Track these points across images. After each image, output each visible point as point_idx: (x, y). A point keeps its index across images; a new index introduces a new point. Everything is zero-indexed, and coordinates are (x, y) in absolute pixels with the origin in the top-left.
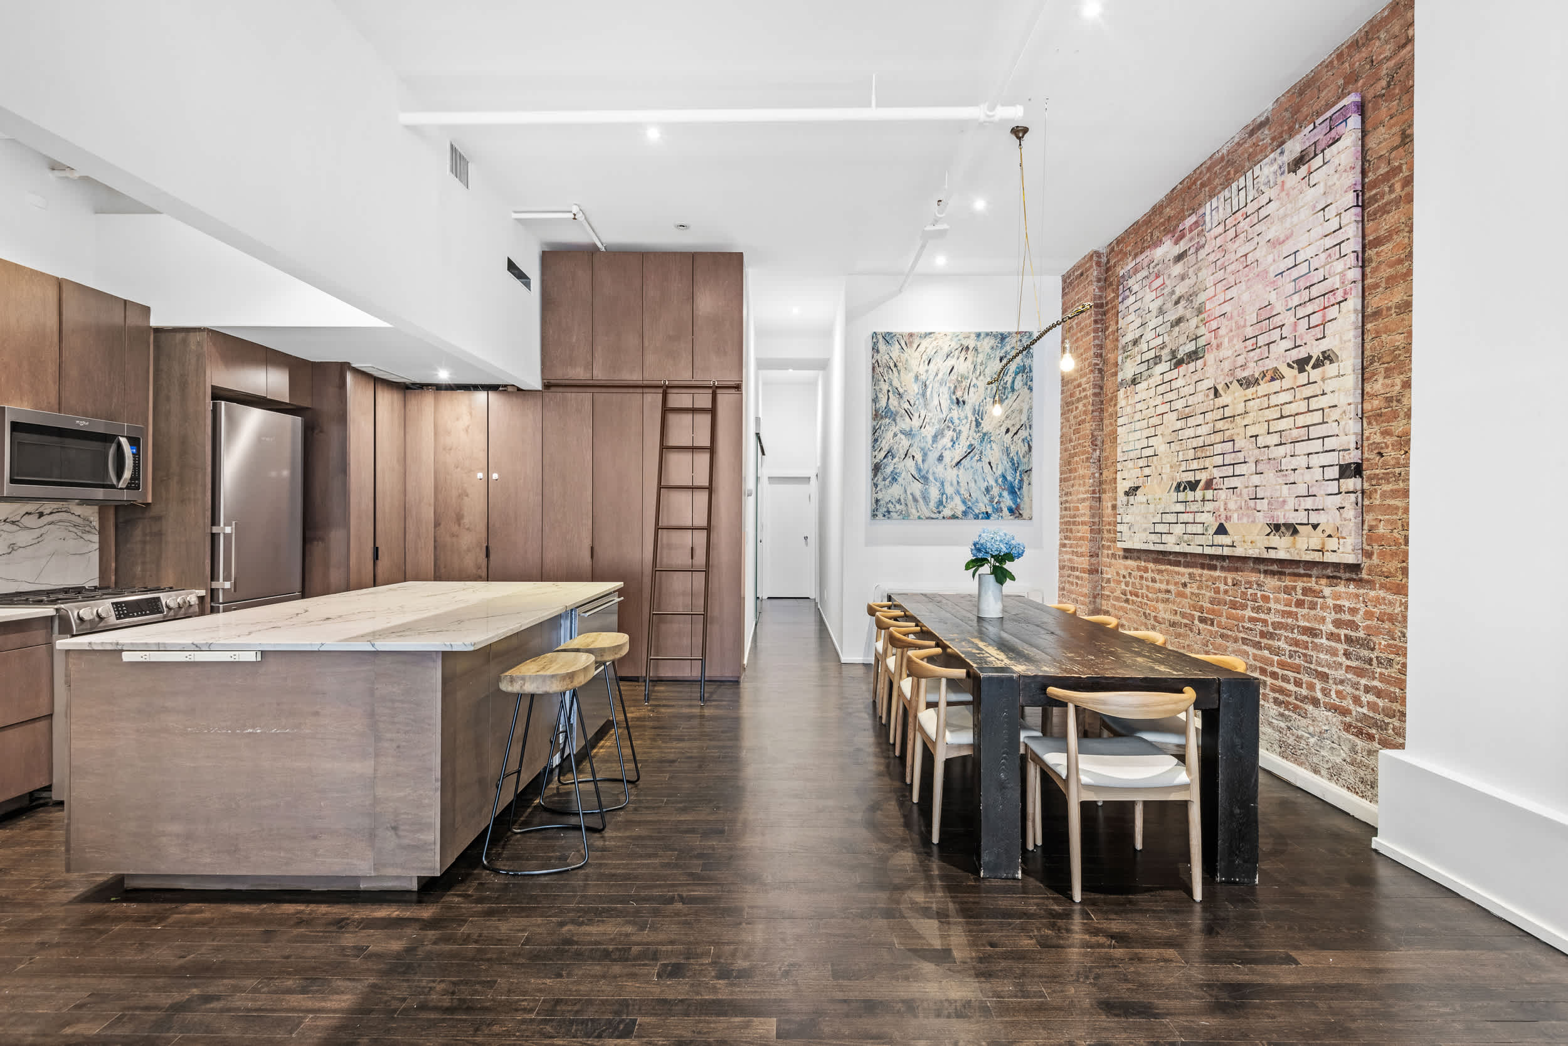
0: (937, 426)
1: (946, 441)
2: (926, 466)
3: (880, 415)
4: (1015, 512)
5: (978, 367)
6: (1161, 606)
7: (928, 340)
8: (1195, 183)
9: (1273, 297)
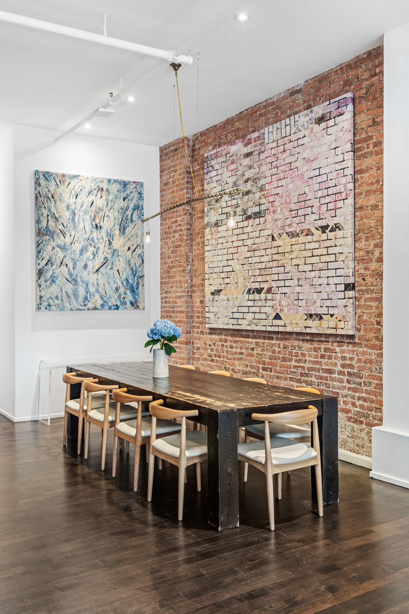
0: (83, 243)
1: (89, 254)
2: (76, 271)
3: (42, 233)
4: (134, 304)
5: (110, 203)
6: (237, 362)
7: (75, 180)
8: (255, 112)
9: (307, 190)
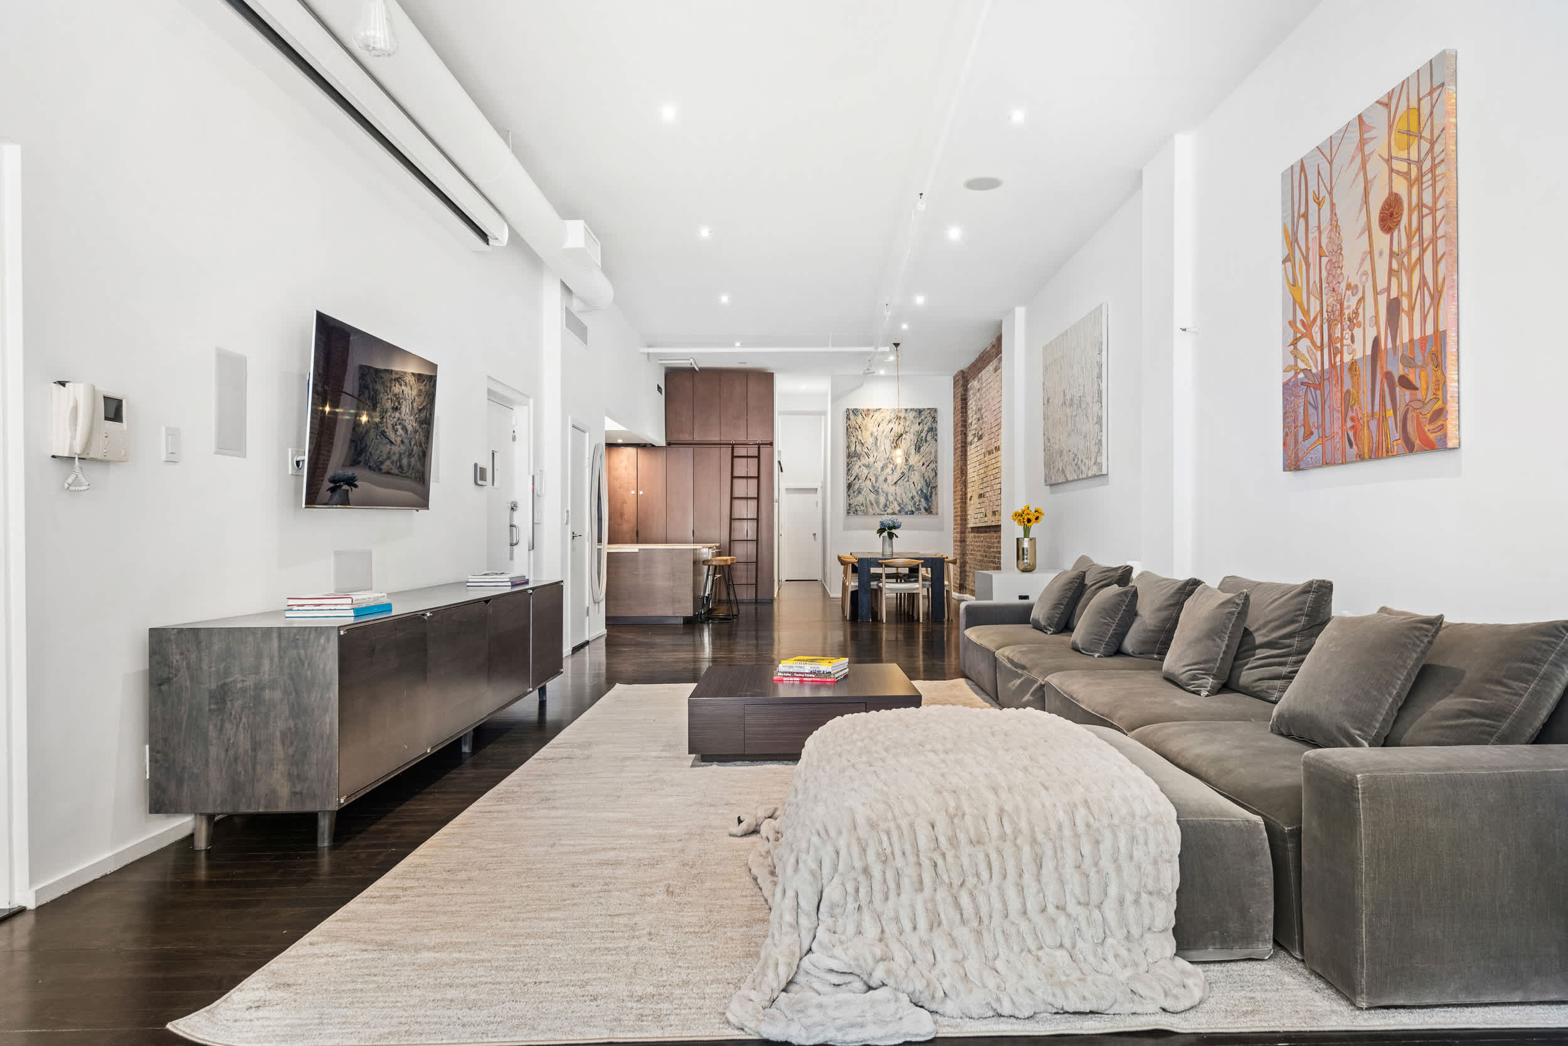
0: (883, 462)
1: (889, 470)
2: (878, 483)
3: (851, 456)
4: (928, 510)
5: (907, 428)
7: (878, 413)
